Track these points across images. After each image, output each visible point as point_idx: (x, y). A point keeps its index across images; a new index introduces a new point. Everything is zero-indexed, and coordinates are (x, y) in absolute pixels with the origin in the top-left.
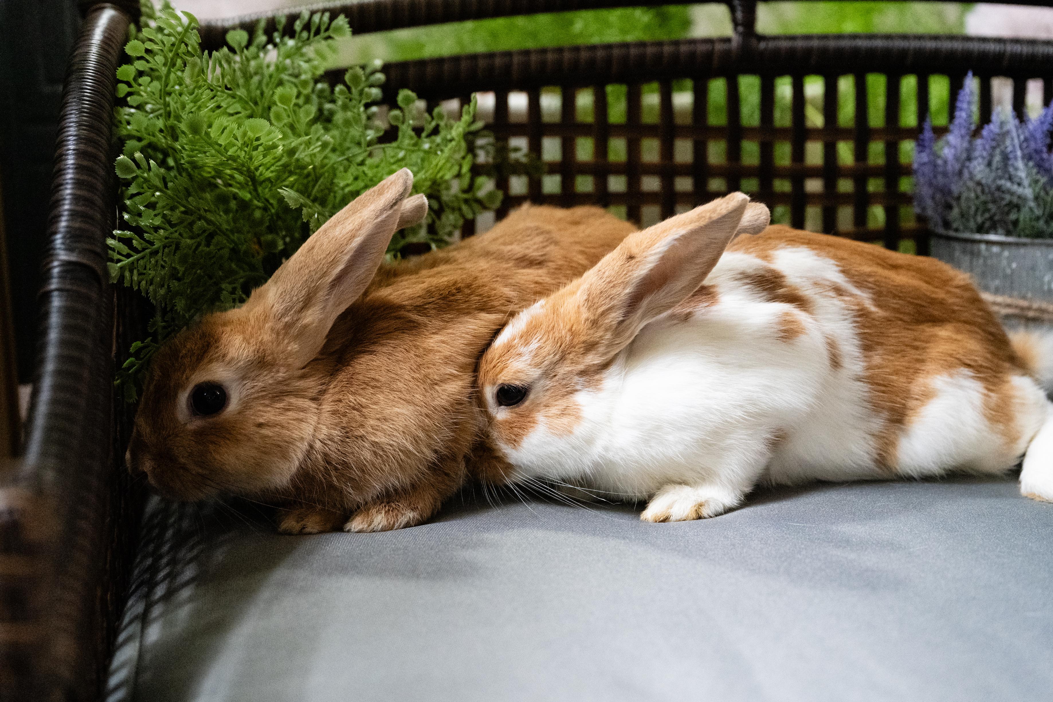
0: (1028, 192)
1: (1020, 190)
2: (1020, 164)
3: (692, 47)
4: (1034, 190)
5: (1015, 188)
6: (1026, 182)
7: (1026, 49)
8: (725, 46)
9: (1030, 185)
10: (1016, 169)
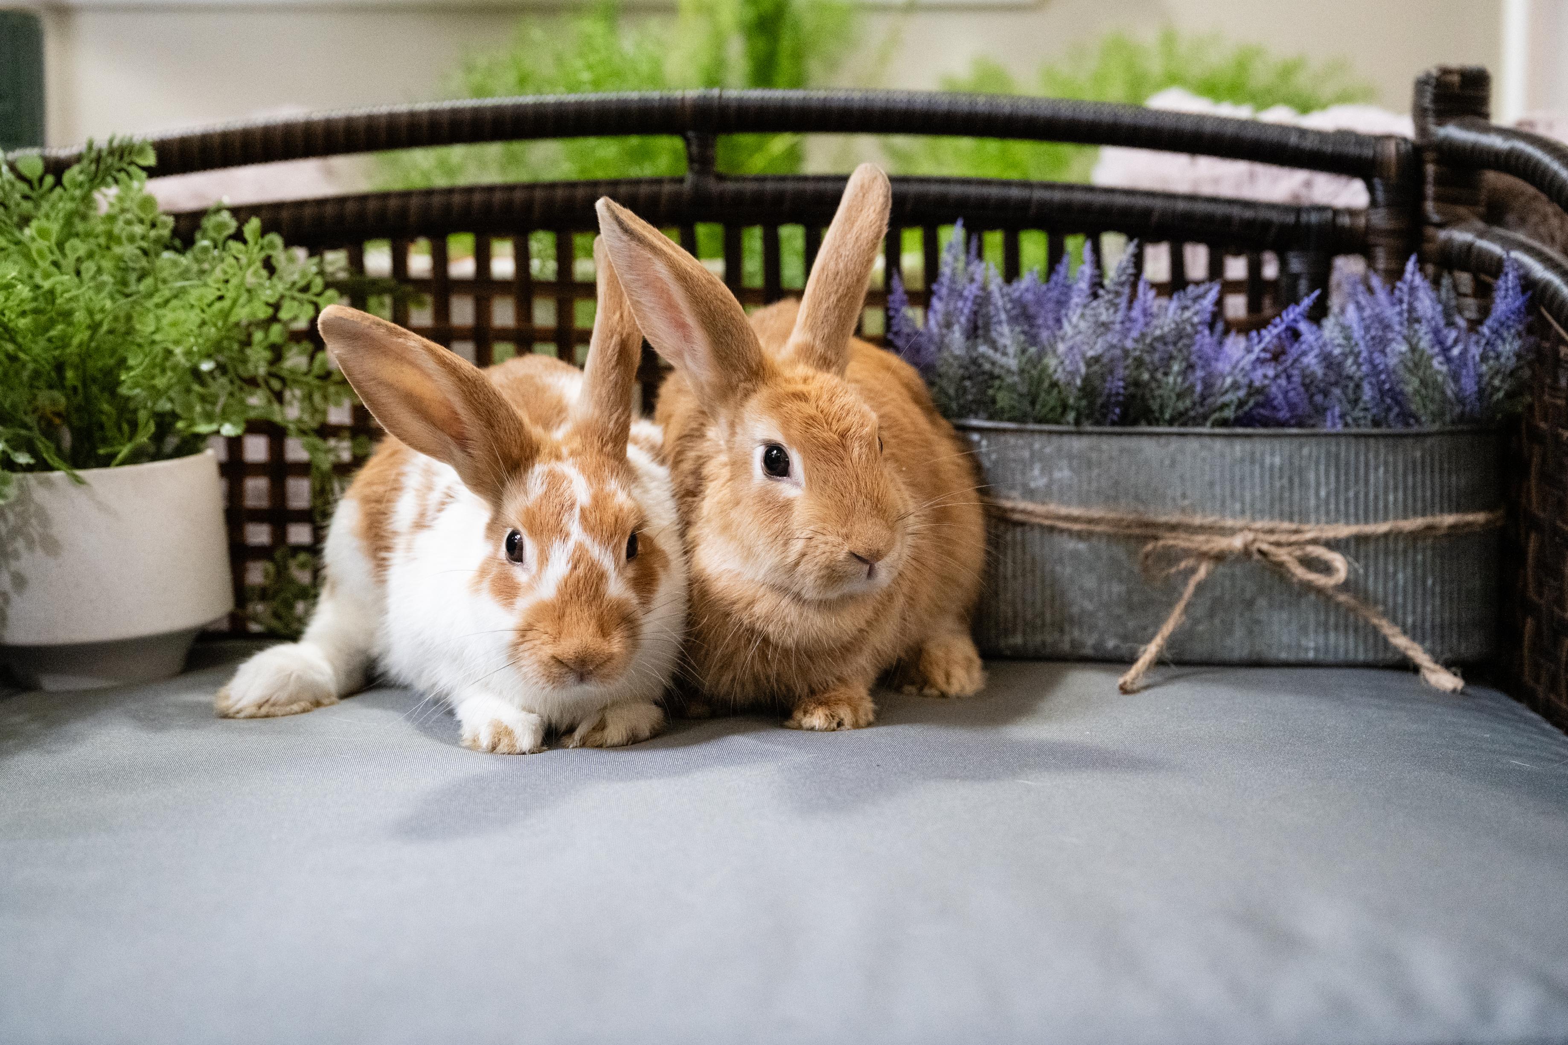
0: (1012, 363)
1: (1003, 360)
2: (1005, 329)
3: (655, 188)
4: (1020, 362)
5: (997, 356)
6: (1011, 350)
7: (1058, 196)
8: (675, 187)
9: (1015, 356)
10: (1002, 335)
